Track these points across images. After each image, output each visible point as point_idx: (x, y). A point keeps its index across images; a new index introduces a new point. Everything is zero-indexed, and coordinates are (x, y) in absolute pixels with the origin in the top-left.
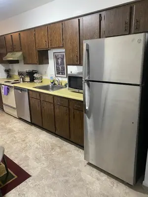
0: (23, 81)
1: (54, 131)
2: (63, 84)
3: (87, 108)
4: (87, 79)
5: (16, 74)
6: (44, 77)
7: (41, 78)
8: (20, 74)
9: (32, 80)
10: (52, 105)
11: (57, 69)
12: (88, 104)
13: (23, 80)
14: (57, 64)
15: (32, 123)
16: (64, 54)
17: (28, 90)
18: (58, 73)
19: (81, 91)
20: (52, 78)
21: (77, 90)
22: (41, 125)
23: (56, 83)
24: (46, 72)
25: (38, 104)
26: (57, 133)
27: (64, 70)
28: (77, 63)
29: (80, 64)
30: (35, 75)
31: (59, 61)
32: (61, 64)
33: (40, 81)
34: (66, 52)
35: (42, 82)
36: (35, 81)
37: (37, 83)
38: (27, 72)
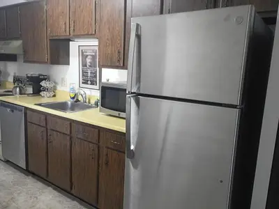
0: (21, 94)
1: (69, 189)
2: (93, 102)
3: (132, 147)
4: (134, 90)
5: (11, 79)
6: (59, 88)
7: (54, 89)
8: (17, 80)
9: (37, 91)
10: (68, 138)
11: (83, 75)
12: (136, 139)
13: (20, 90)
14: (84, 65)
15: (28, 171)
16: (97, 48)
17: (26, 108)
18: (85, 82)
19: (123, 115)
20: (73, 89)
21: (116, 113)
22: (45, 177)
23: (80, 98)
24: (63, 79)
25: (42, 136)
26: (73, 192)
27: (96, 76)
28: (117, 64)
29: (124, 67)
30: (43, 84)
31: (88, 60)
32: (90, 66)
33: (52, 94)
34: (99, 46)
35: (54, 96)
36: (42, 93)
37: (46, 98)
38: (28, 77)
